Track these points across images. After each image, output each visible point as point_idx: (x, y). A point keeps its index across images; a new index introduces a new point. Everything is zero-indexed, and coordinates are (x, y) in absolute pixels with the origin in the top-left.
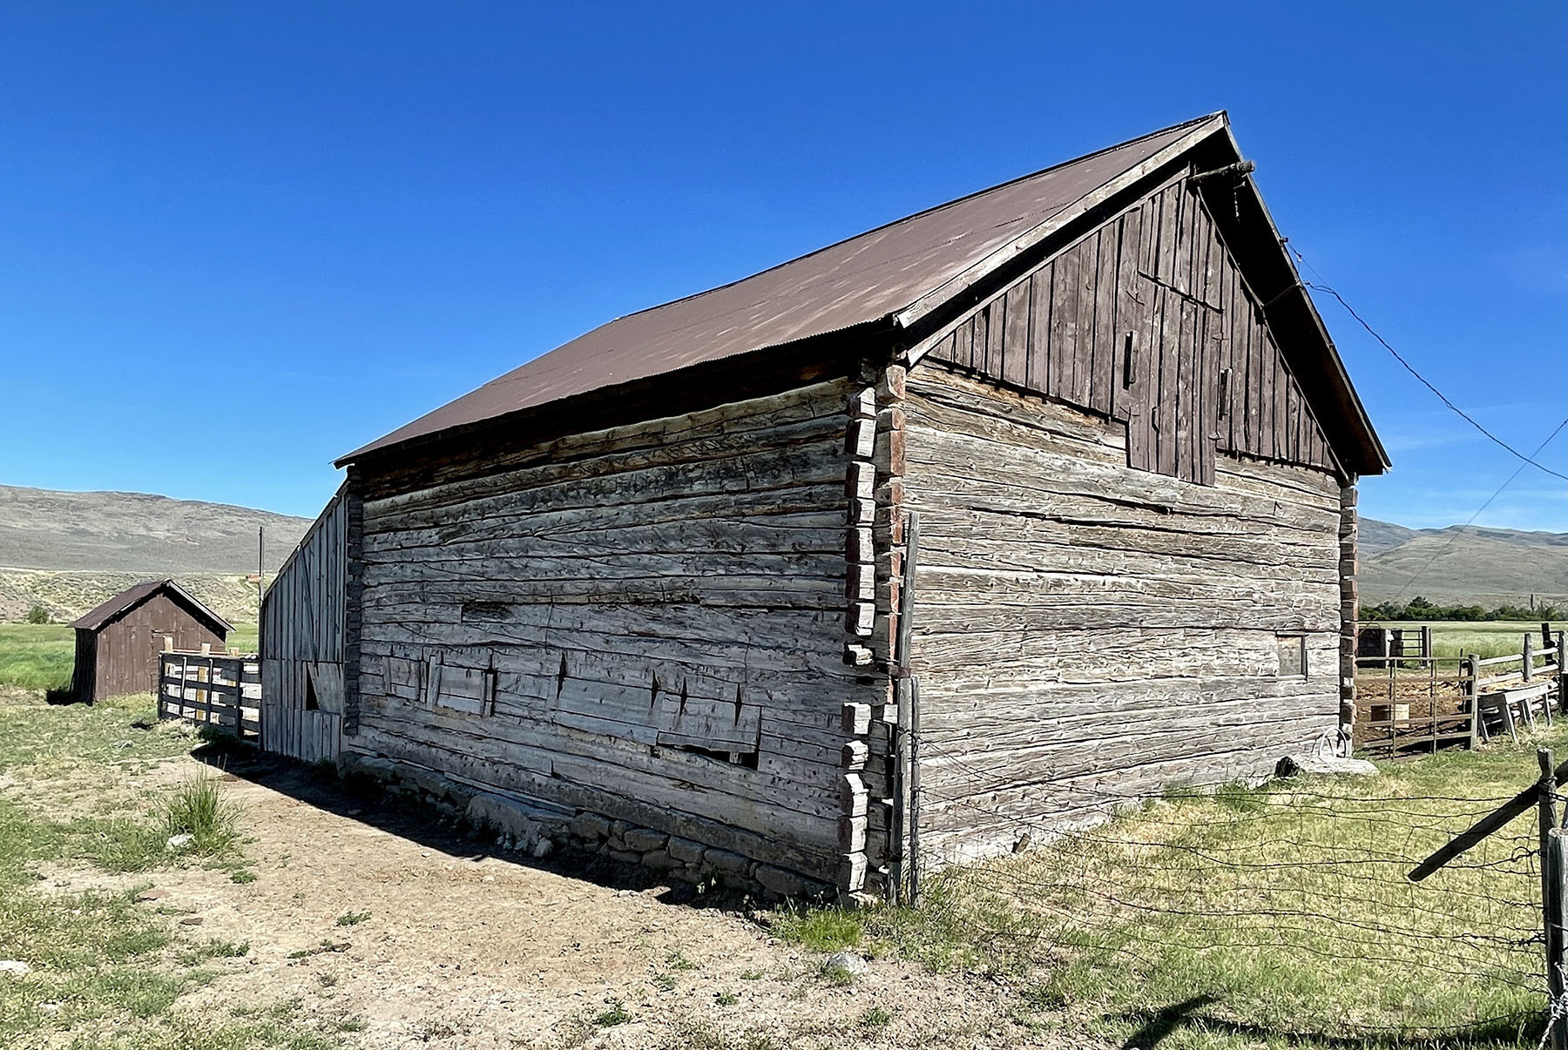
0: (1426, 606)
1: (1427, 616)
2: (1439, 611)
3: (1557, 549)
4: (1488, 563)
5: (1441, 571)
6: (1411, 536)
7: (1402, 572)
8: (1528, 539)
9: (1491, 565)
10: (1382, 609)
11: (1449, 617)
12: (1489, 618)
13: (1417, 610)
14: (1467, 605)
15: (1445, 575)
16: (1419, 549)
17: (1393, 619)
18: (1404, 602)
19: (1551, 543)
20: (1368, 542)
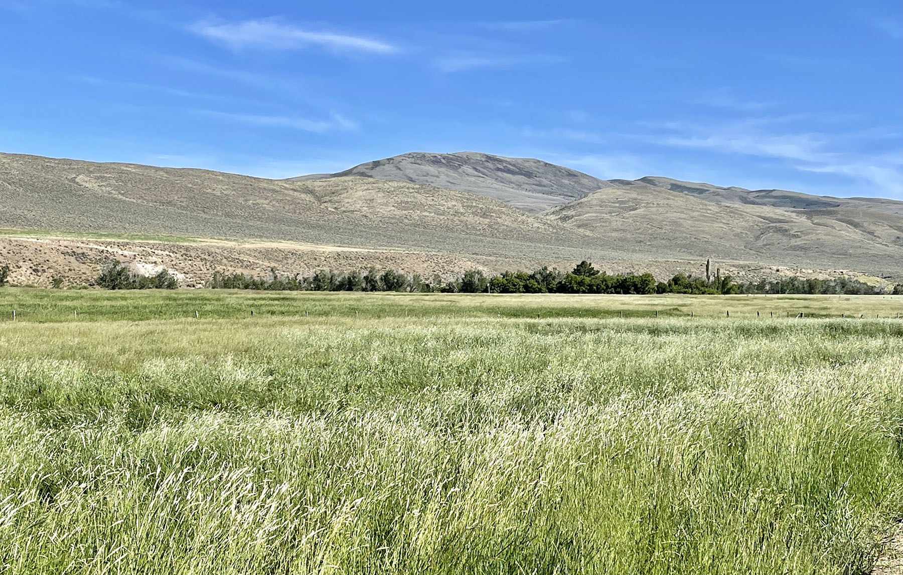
0: (592, 273)
1: (591, 286)
2: (604, 280)
3: (749, 208)
4: (674, 223)
5: (624, 231)
6: (597, 185)
7: (581, 230)
8: (722, 196)
9: (680, 225)
10: (538, 276)
11: (615, 288)
12: (661, 290)
13: (579, 278)
14: (640, 272)
15: (629, 236)
16: (602, 203)
17: (551, 291)
18: (564, 268)
19: (745, 201)
20: (551, 193)
